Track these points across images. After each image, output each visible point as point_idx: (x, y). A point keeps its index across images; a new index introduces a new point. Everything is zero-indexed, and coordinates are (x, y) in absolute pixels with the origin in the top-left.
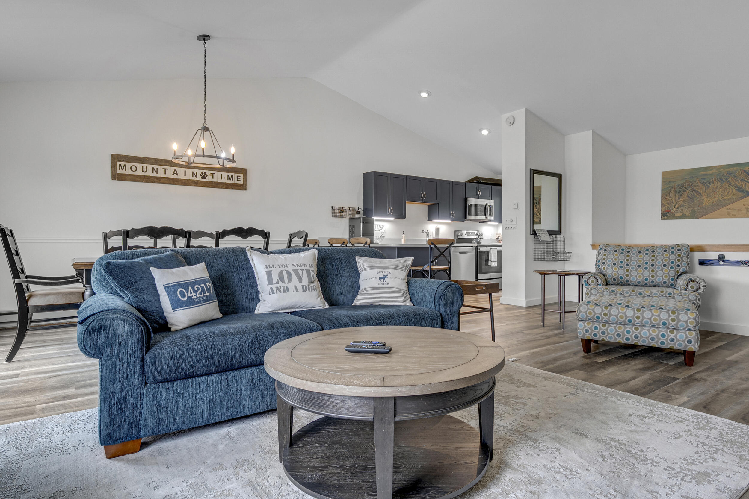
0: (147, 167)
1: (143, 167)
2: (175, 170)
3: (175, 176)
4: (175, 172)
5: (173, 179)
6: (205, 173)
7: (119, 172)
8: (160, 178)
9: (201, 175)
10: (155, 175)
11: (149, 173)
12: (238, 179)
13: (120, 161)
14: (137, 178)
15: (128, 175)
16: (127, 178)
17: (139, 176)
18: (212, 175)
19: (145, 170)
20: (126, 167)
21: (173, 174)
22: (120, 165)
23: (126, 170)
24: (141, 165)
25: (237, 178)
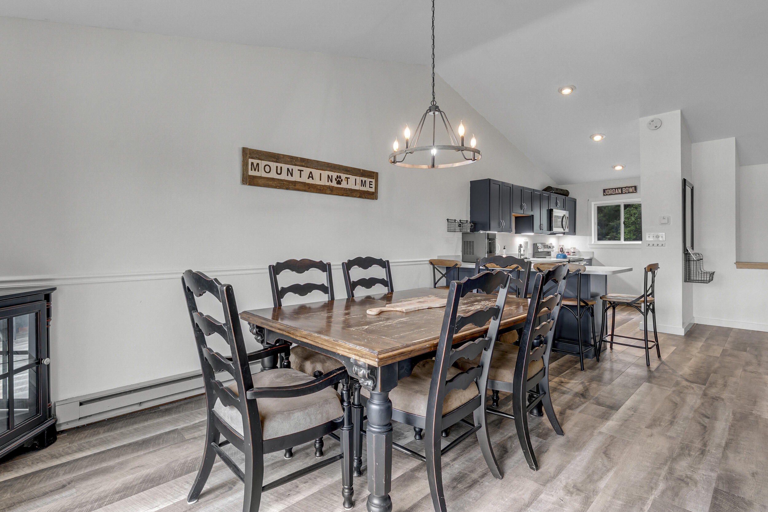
0: (281, 168)
1: (277, 167)
2: (311, 173)
3: (310, 181)
4: (311, 176)
5: (308, 184)
6: (340, 177)
7: (251, 173)
8: (295, 183)
9: (336, 180)
10: (289, 178)
11: (284, 176)
12: (371, 186)
13: (252, 158)
14: (271, 183)
15: (261, 178)
16: (261, 182)
17: (273, 179)
18: (346, 179)
19: (279, 172)
20: (258, 167)
21: (308, 178)
22: (252, 164)
23: (258, 171)
24: (276, 164)
25: (370, 184)
